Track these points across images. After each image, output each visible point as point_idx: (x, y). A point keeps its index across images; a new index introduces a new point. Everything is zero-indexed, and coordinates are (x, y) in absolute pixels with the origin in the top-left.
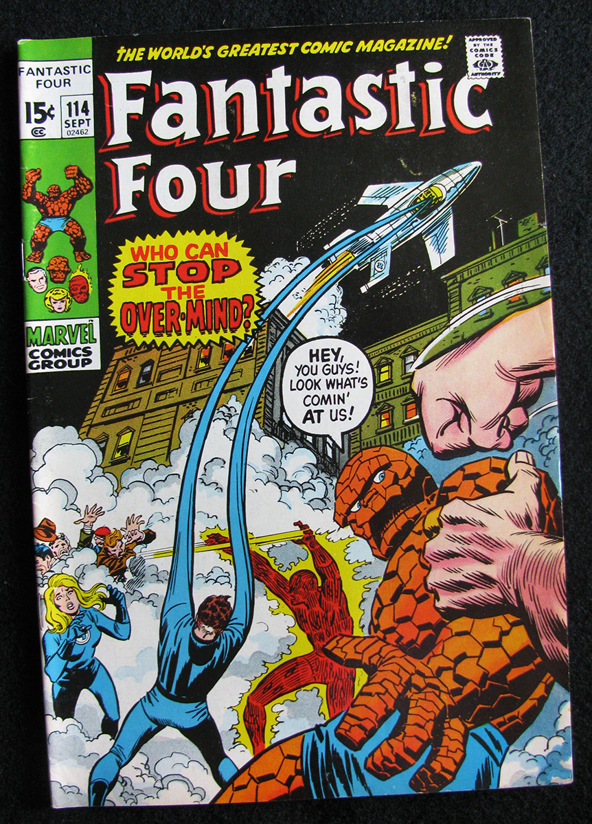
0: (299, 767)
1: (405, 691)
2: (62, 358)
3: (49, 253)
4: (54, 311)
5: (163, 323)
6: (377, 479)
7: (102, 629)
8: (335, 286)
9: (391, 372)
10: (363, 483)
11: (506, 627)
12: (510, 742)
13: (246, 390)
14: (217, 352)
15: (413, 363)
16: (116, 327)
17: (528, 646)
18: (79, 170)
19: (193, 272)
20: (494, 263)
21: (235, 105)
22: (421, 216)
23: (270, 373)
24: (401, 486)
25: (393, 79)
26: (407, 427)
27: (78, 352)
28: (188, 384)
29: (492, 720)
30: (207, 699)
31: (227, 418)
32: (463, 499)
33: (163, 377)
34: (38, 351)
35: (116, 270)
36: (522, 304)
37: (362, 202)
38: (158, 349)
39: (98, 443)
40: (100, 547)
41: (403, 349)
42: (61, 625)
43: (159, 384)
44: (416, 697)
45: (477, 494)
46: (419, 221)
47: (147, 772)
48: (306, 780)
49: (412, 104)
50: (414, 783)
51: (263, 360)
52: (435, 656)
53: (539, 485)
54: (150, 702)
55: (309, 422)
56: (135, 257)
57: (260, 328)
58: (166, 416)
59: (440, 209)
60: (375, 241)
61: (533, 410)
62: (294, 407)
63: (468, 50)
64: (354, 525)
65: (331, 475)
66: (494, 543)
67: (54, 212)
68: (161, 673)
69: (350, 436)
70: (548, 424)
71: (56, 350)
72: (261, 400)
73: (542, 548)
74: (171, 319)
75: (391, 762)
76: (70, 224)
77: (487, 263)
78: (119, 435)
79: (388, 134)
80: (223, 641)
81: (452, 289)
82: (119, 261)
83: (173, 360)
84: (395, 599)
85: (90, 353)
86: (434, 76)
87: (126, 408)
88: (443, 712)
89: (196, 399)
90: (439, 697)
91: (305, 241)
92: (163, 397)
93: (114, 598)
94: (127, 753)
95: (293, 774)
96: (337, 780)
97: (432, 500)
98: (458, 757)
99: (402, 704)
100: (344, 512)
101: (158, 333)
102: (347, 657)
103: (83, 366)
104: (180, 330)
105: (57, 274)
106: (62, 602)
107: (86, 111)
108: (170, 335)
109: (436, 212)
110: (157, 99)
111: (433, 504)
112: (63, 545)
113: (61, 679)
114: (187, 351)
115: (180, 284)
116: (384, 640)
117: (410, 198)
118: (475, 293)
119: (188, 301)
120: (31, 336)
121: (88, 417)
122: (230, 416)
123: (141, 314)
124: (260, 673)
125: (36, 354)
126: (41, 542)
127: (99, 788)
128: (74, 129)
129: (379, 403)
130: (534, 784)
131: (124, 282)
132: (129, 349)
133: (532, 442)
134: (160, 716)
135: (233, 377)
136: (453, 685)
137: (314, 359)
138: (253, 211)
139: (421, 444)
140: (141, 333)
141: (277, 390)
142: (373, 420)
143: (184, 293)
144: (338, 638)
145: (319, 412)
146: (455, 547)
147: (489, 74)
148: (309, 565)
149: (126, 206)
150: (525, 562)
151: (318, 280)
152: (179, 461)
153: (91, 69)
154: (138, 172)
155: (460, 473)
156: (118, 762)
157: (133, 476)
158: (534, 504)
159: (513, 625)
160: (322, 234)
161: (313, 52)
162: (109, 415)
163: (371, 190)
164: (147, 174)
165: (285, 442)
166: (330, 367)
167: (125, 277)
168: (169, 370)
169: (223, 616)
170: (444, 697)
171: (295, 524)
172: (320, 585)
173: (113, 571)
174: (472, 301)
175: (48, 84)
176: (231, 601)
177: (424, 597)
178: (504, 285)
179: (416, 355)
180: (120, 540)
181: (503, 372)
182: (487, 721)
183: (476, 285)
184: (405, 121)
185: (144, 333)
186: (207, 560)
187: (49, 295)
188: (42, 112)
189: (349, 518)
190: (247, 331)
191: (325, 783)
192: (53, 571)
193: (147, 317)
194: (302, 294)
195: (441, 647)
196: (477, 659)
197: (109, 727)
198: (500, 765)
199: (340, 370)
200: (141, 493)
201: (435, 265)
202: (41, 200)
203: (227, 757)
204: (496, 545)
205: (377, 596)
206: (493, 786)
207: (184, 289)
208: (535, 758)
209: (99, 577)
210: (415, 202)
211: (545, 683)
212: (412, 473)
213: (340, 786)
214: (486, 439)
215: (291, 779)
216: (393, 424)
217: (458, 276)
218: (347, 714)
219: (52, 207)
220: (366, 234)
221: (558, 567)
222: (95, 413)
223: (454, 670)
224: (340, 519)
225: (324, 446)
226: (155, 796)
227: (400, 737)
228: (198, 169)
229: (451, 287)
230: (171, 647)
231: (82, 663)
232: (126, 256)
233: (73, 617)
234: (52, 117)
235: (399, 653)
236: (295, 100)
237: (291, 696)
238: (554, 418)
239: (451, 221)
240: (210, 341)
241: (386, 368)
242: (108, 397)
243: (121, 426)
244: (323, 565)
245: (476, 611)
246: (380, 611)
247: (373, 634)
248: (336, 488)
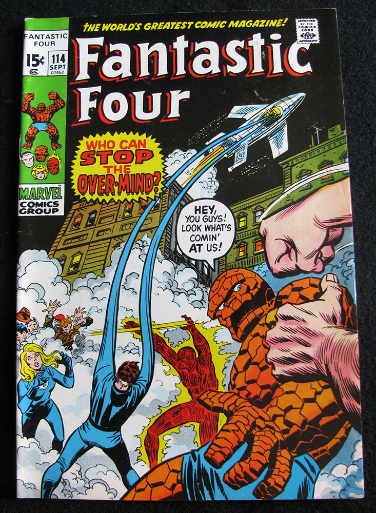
0: (179, 478)
1: (251, 430)
2: (40, 207)
3: (36, 143)
4: (37, 179)
5: (104, 188)
6: (236, 289)
7: (56, 380)
8: (212, 167)
9: (246, 221)
10: (227, 291)
11: (319, 389)
12: (321, 467)
13: (154, 230)
14: (136, 206)
15: (260, 216)
16: (74, 190)
17: (334, 402)
18: (57, 94)
19: (124, 157)
20: (313, 155)
21: (154, 58)
22: (267, 125)
23: (169, 220)
24: (252, 294)
25: (250, 43)
26: (256, 257)
27: (50, 204)
28: (118, 225)
29: (310, 451)
30: (121, 430)
31: (141, 248)
32: (292, 304)
33: (103, 221)
34: (26, 202)
35: (76, 155)
36: (330, 181)
37: (230, 116)
38: (100, 203)
39: (59, 261)
40: (57, 327)
41: (254, 207)
42: (30, 376)
43: (99, 225)
44: (259, 434)
45: (301, 301)
46: (266, 128)
47: (80, 476)
48: (184, 487)
49: (262, 58)
50: (256, 493)
51: (165, 212)
52: (271, 407)
53: (341, 296)
54: (84, 429)
55: (193, 252)
56: (89, 147)
57: (164, 192)
58: (104, 245)
59: (279, 121)
60: (238, 140)
61: (338, 247)
62: (184, 242)
63: (297, 27)
64: (220, 318)
65: (207, 286)
66: (312, 333)
67: (41, 119)
68: (92, 411)
69: (219, 261)
70: (347, 257)
71: (37, 203)
72: (163, 237)
73: (343, 337)
74: (109, 185)
75: (241, 478)
76: (50, 127)
77: (308, 155)
78: (73, 257)
79: (247, 76)
80: (133, 392)
81: (286, 170)
82: (78, 149)
83: (109, 211)
84: (246, 368)
85: (58, 205)
86: (276, 42)
87: (78, 240)
88: (276, 445)
89: (122, 235)
90: (274, 434)
91: (194, 140)
92: (100, 234)
93: (65, 361)
94: (68, 463)
95: (176, 483)
96: (205, 488)
97: (272, 304)
98: (286, 476)
99: (249, 438)
100: (214, 310)
101: (100, 194)
102: (214, 405)
103: (53, 213)
104: (114, 193)
105: (40, 157)
106: (31, 362)
107: (63, 60)
108: (108, 195)
109: (276, 123)
110: (106, 54)
111: (272, 306)
112: (34, 325)
113: (28, 412)
114: (118, 205)
115: (116, 164)
116: (238, 394)
117: (260, 114)
118: (301, 173)
119: (120, 175)
120: (22, 193)
121: (54, 245)
122: (143, 246)
123: (91, 182)
124: (156, 413)
125: (24, 205)
126: (20, 322)
127: (48, 486)
128: (55, 70)
129: (238, 241)
130: (337, 497)
131: (81, 162)
132: (82, 203)
133: (337, 268)
134: (91, 439)
135: (146, 222)
136: (284, 427)
137: (198, 212)
138: (162, 121)
139: (265, 268)
140: (90, 194)
141: (173, 230)
142: (234, 252)
143: (118, 170)
144: (208, 392)
145: (200, 245)
146: (286, 335)
147: (310, 41)
148: (190, 343)
149: (85, 116)
150: (332, 346)
151: (201, 163)
152: (110, 274)
153: (68, 36)
154: (93, 97)
155: (290, 287)
156: (61, 469)
157: (80, 282)
158: (338, 309)
159: (324, 387)
160: (205, 135)
161: (202, 27)
162: (67, 244)
163: (236, 109)
164: (98, 98)
165: (177, 264)
166: (208, 218)
167: (82, 159)
168: (107, 217)
169: (134, 375)
170: (277, 434)
171: (182, 317)
172: (197, 357)
173: (65, 343)
174: (299, 178)
175: (41, 44)
177: (265, 368)
178: (319, 168)
179: (263, 211)
180: (70, 323)
181: (319, 224)
182: (307, 452)
183: (301, 169)
184: (258, 68)
185: (92, 193)
186: (125, 338)
187: (34, 169)
188: (37, 60)
189: (217, 314)
190: (156, 194)
191: (197, 490)
192: (27, 342)
193: (94, 184)
194: (191, 172)
195: (276, 401)
196: (299, 410)
197: (57, 445)
198: (314, 483)
199: (214, 219)
200: (85, 293)
201: (275, 155)
202: (33, 112)
203: (132, 469)
204: (314, 334)
205: (234, 365)
206: (309, 498)
207: (118, 167)
208: (338, 479)
209: (56, 346)
210: (263, 117)
211: (345, 428)
212: (259, 286)
213: (206, 492)
214: (307, 265)
215: (174, 486)
216: (247, 254)
217: (290, 162)
218: (212, 443)
219: (40, 116)
220: (232, 136)
221: (354, 350)
222: (59, 242)
223: (284, 416)
224: (212, 314)
225: (202, 267)
226: (84, 493)
227: (247, 461)
228: (130, 95)
229: (285, 169)
230: (99, 394)
231: (42, 402)
232: (83, 147)
233: (38, 372)
234: (43, 63)
235: (248, 404)
236: (190, 55)
237: (176, 429)
238: (351, 253)
239: (286, 129)
240: (133, 199)
241: (243, 219)
242: (67, 233)
243: (75, 250)
244: (200, 344)
245: (298, 377)
246: (236, 375)
247: (231, 390)
248: (209, 294)
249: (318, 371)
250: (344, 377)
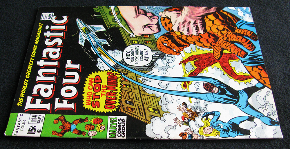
0: (255, 67)
1: (229, 42)
2: (121, 128)
4: (104, 129)
5: (113, 97)
6: (166, 45)
7: (217, 120)
8: (107, 52)
9: (134, 41)
10: (167, 48)
12: (240, 20)
13: (137, 75)
14: (124, 83)
15: (132, 36)
16: (112, 111)
17: (213, 15)
18: (56, 119)
19: (97, 88)
20: (106, 17)
21: (45, 74)
22: (90, 32)
23: (132, 69)
24: (168, 40)
25: (48, 37)
26: (151, 38)
27: (120, 123)
28: (133, 91)
30: (237, 90)
31: (146, 81)
32: (172, 27)
33: (131, 97)
34: (118, 135)
35: (93, 110)
36: (118, 13)
37: (83, 45)
38: (121, 99)
39: (152, 118)
40: (189, 119)
41: (128, 38)
42: (217, 132)
43: (133, 99)
44: (230, 39)
45: (171, 24)
47: (264, 108)
48: (259, 65)
49: (56, 33)
51: (128, 71)
52: (217, 35)
53: (168, 11)
54: (240, 106)
55: (148, 60)
56: (90, 104)
57: (118, 71)
58: (144, 97)
59: (88, 28)
60: (95, 42)
61: (147, 11)
62: (143, 63)
63: (44, 20)
64: (180, 51)
65: (165, 55)
66: (184, 21)
67: (69, 128)
68: (230, 103)
69: (153, 50)
70: (152, 8)
71: (118, 129)
72: (140, 71)
73: (186, 11)
74: (112, 95)
75: (250, 45)
76: (74, 123)
77: (106, 19)
78: (150, 112)
79: (64, 39)
80: (218, 85)
82: (90, 109)
83: (126, 95)
84: (202, 43)
85: (120, 119)
86: (50, 27)
87: (141, 109)
88: (233, 34)
89: (139, 89)
90: (229, 34)
91: (93, 59)
92: (138, 98)
93: (206, 116)
94: (259, 114)
95: (258, 68)
96: (257, 58)
98: (246, 31)
99: (232, 42)
100: (176, 53)
101: (116, 99)
102: (220, 54)
103: (125, 121)
104: (116, 92)
105: (91, 128)
106: (209, 132)
107: (36, 116)
108: (117, 95)
109: (89, 29)
110: (38, 95)
111: (173, 33)
112: (188, 131)
113: (236, 133)
114: (123, 91)
115: (101, 91)
117: (84, 34)
118: (114, 22)
119: (107, 90)
120: (112, 136)
121: (143, 121)
122: (145, 80)
123: (109, 103)
124: (227, 76)
126: (187, 137)
127: (273, 123)
128: (41, 120)
129: (144, 44)
130: (251, 15)
131: (97, 108)
132: (121, 107)
133: (157, 12)
136: (226, 31)
137: (129, 58)
138: (81, 71)
139: (156, 35)
140: (115, 103)
141: (137, 67)
142: (148, 45)
143: (104, 91)
144: (214, 56)
145: (145, 57)
146: (186, 29)
147: (52, 16)
148: (192, 62)
149: (72, 106)
150: (190, 15)
151: (104, 56)
152: (158, 94)
153: (22, 114)
154: (61, 102)
155: (164, 27)
157: (164, 108)
158: (174, 12)
159: (207, 18)
160: (91, 55)
161: (35, 54)
162: (143, 114)
163: (80, 43)
164: (62, 99)
165: (154, 66)
166: (132, 54)
167: (96, 107)
168: (129, 96)
169: (209, 85)
170: (229, 33)
171: (180, 65)
172: (198, 60)
173: (197, 116)
174: (116, 22)
175: (23, 127)
176: (205, 83)
177: (201, 36)
178: (112, 16)
179: (130, 35)
180: (186, 113)
181: (137, 17)
182: (235, 24)
183: (112, 22)
184: (61, 34)
185: (115, 102)
186: (192, 88)
187: (98, 131)
188: (32, 130)
189: (178, 52)
190: (118, 74)
191: (259, 61)
192: (198, 134)
193: (110, 101)
194: (109, 60)
195: (215, 33)
196: (217, 26)
197: (251, 119)
198: (247, 22)
199: (133, 52)
200: (170, 106)
201: (104, 30)
202: (64, 131)
203: (255, 85)
205: (201, 47)
206: (253, 23)
207: (103, 91)
208: (244, 15)
209: (198, 119)
210: (86, 33)
211: (223, 12)
212: (164, 37)
213: (259, 57)
214: (155, 21)
216: (150, 41)
217: (108, 25)
218: (237, 55)
219: (67, 128)
220: (93, 44)
221: (191, 8)
222: (141, 118)
223: (221, 31)
224: (178, 54)
225: (156, 56)
226: (272, 105)
227: (242, 43)
228: (64, 85)
229: (111, 27)
230: (221, 100)
231: (230, 126)
232: (89, 107)
233: (214, 129)
234: (35, 126)
235: (217, 42)
236: (49, 59)
237: (233, 68)
238: (150, 7)
239: (92, 26)
240: (120, 84)
241: (133, 42)
242: (137, 115)
243: (146, 111)
244: (192, 59)
245: (204, 25)
247: (212, 48)
248: (169, 54)
249: (201, 19)
250: (202, 11)
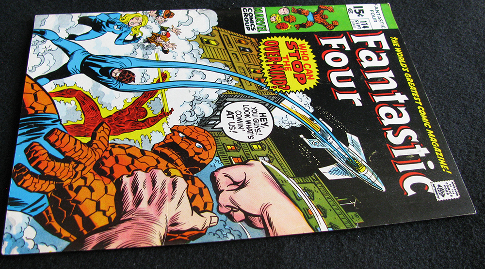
0: (39, 112)
1: (75, 161)
2: (249, 20)
3: (297, 15)
4: (270, 17)
5: (271, 56)
6: (198, 144)
7: (121, 35)
8: (301, 123)
9: (258, 150)
10: (196, 138)
11: (108, 214)
13: (242, 87)
14: (260, 76)
15: (265, 160)
16: (266, 39)
17: (95, 226)
18: (337, 25)
19: (297, 66)
20: (329, 200)
21: (384, 81)
22: (347, 162)
23: (251, 96)
24: (194, 156)
25: (418, 146)
26: (228, 158)
27: (253, 26)
28: (243, 65)
29: (51, 207)
31: (226, 80)
32: (187, 188)
33: (245, 56)
34: (252, 11)
35: (293, 39)
36: (307, 216)
37: (348, 134)
38: (258, 54)
39: (210, 33)
40: (161, 34)
41: (272, 155)
42: (124, 20)
43: (241, 54)
44: (71, 166)
45: (191, 196)
46: (344, 161)
47: (47, 50)
48: (32, 115)
49: (407, 155)
50: (19, 166)
51: (258, 93)
52: (94, 175)
53: (197, 230)
54: (83, 52)
55: (227, 113)
56: (300, 45)
57: (274, 92)
58: (225, 57)
60: (328, 141)
61: (244, 225)
62: (235, 107)
63: (446, 181)
64: (172, 134)
65: (199, 124)
66: (161, 205)
67: (316, 17)
68: (97, 56)
69: (221, 131)
70: (237, 233)
71: (253, 18)
72: (237, 93)
73: (157, 232)
74: (273, 59)
75: (34, 155)
76: (311, 23)
77: (328, 196)
78: (215, 40)
79: (388, 145)
80: (111, 80)
81: (310, 179)
82: (298, 39)
83: (253, 59)
84: (129, 155)
85: (253, 30)
86: (426, 165)
87: (228, 43)
88: (60, 180)
89: (235, 68)
90: (69, 178)
91: (321, 110)
92: (235, 56)
93: (135, 39)
94: (58, 43)
95: (36, 110)
96: (29, 129)
97: (186, 172)
98: (31, 188)
99: (67, 160)
100: (179, 130)
101: (265, 54)
102: (98, 134)
103: (246, 28)
104: (268, 62)
105: (287, 18)
106: (134, 20)
107: (364, 27)
108: (265, 58)
109: (352, 170)
110: (377, 52)
111: (184, 173)
112: (162, 21)
113: (98, 20)
114: (258, 64)
115: (291, 62)
116: (106, 150)
117: (356, 157)
118: (309, 190)
119: (283, 65)
120: (258, 8)
121: (223, 30)
122: (228, 81)
123: (274, 48)
124: (93, 95)
125: (250, 11)
126: (163, 12)
127: (42, 33)
128: (355, 23)
129: (240, 144)
130: (6, 231)
131: (288, 41)
132: (256, 44)
133: (224, 225)
134: (75, 56)
135: (248, 82)
136: (75, 186)
137: (261, 115)
138: (332, 89)
139: (218, 166)
141: (243, 99)
142: (231, 142)
143: (286, 63)
144: (109, 129)
145: (233, 117)
146: (159, 184)
148: (150, 114)
149: (324, 42)
150: (148, 223)
151: (303, 116)
152: (205, 62)
153: (384, 29)
154: (341, 46)
155: (203, 186)
156: (54, 40)
157: (196, 45)
158: (185, 227)
159: (109, 218)
160: (327, 117)
161: (420, 111)
162: (224, 37)
163: (356, 139)
164: (341, 48)
165: (216, 103)
166: (257, 122)
167: (290, 42)
168: (248, 58)
169: (125, 80)
170: (69, 181)
171: (172, 109)
172: (139, 120)
173: (149, 39)
174: (305, 189)
175: (373, 14)
176: (132, 83)
177: (129, 169)
178: (317, 206)
179: (270, 162)
180: (164, 41)
181: (265, 208)
182: (50, 205)
183: (314, 191)
184: (397, 153)
185: (265, 49)
186: (153, 74)
187: (278, 16)
188: (360, 12)
189: (175, 132)
190: (272, 87)
191: (27, 124)
193: (272, 50)
194: (294, 109)
195: (99, 179)
196: (90, 198)
197: (72, 37)
198: (22, 211)
199: (256, 126)
201: (322, 170)
202: (320, 12)
203: (50, 81)
204: (160, 206)
205: (131, 146)
206: (9, 207)
207: (288, 63)
208: (22, 232)
209: (147, 34)
210: (354, 159)
211: (70, 237)
212: (202, 161)
213: (25, 131)
214: (224, 199)
215: (33, 108)
216: (229, 151)
217: (318, 182)
218: (65, 133)
219: (318, 16)
220: (331, 137)
221: (145, 242)
222: (225, 32)
223: (85, 186)
224: (175, 128)
225: (215, 120)
226: (34, 53)
227: (48, 159)
228: (348, 68)
229: (310, 178)
230: (109, 60)
231: (105, 27)
232: (299, 42)
233: (127, 24)
234: (359, 16)
235: (97, 158)
236: (394, 104)
237: (79, 108)
238: (240, 237)
239: (348, 177)
240: (264, 73)
241: (260, 147)
242: (233, 36)
243: (219, 41)
244: (150, 121)
245: (120, 196)
246: (123, 148)
247: (110, 145)
248: (192, 126)
249: (125, 212)
250: (119, 234)
